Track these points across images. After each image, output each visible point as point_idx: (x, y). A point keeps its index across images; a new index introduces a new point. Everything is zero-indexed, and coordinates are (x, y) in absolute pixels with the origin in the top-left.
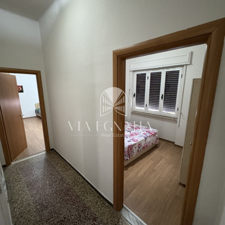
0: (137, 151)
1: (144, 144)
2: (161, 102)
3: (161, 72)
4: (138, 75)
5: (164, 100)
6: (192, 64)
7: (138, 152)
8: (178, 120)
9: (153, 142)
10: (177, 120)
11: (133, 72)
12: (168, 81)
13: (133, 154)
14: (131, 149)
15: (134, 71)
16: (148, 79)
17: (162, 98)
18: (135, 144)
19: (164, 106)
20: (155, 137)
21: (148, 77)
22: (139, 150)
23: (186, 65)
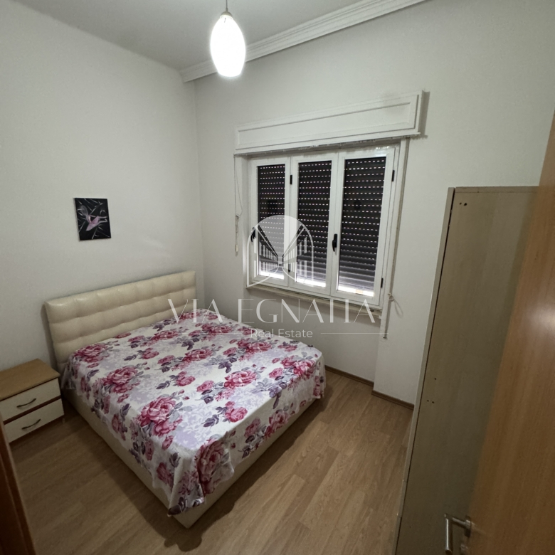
0: (242, 454)
1: (270, 419)
2: (333, 257)
3: (330, 162)
4: (260, 169)
5: (341, 253)
6: (426, 137)
7: (245, 455)
8: (383, 317)
9: (306, 399)
10: (380, 317)
11: (245, 161)
12: (352, 190)
13: (224, 471)
14: (213, 458)
15: (250, 157)
16: (291, 183)
17: (334, 245)
18: (233, 433)
19: (340, 269)
20: (312, 379)
21: (291, 177)
22: (249, 449)
23: (408, 138)
